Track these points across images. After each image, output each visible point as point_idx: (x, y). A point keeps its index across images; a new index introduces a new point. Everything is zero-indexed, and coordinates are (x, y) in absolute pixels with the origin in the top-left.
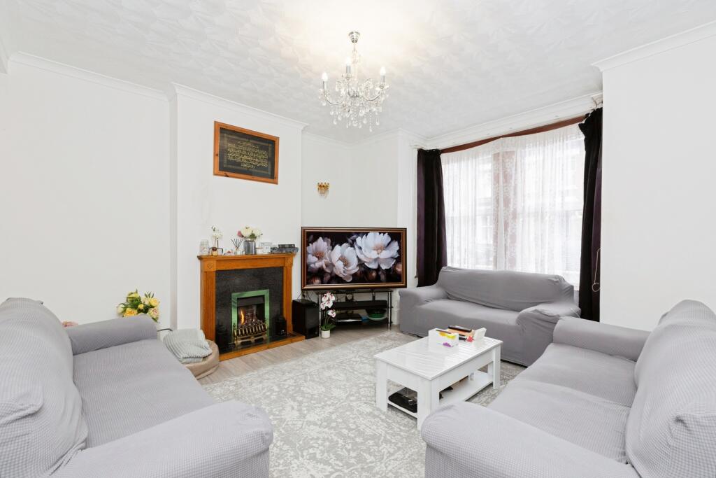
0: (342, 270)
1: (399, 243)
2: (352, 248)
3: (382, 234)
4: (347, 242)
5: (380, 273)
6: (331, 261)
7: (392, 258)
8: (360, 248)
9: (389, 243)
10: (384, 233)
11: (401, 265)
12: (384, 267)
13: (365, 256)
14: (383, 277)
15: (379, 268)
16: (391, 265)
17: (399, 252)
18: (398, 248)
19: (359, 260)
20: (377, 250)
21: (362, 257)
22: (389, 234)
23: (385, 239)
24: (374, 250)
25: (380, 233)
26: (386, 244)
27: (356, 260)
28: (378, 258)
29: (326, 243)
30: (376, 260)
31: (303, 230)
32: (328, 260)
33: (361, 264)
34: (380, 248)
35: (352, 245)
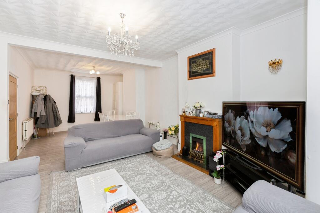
0: (240, 139)
1: (292, 123)
2: (247, 121)
3: (272, 109)
4: (243, 115)
5: (269, 154)
6: (235, 129)
7: (282, 140)
8: (252, 122)
9: (279, 122)
10: (274, 108)
11: (294, 155)
12: (273, 149)
13: (256, 131)
14: (271, 160)
15: (267, 149)
16: (281, 150)
17: (292, 134)
18: (291, 130)
19: (251, 133)
20: (266, 127)
21: (253, 131)
22: (280, 110)
23: (275, 115)
24: (264, 126)
25: (270, 108)
26: (276, 122)
27: (249, 132)
28: (267, 136)
29: (232, 114)
30: (266, 137)
32: (233, 128)
33: (252, 137)
34: (270, 125)
35: (247, 119)
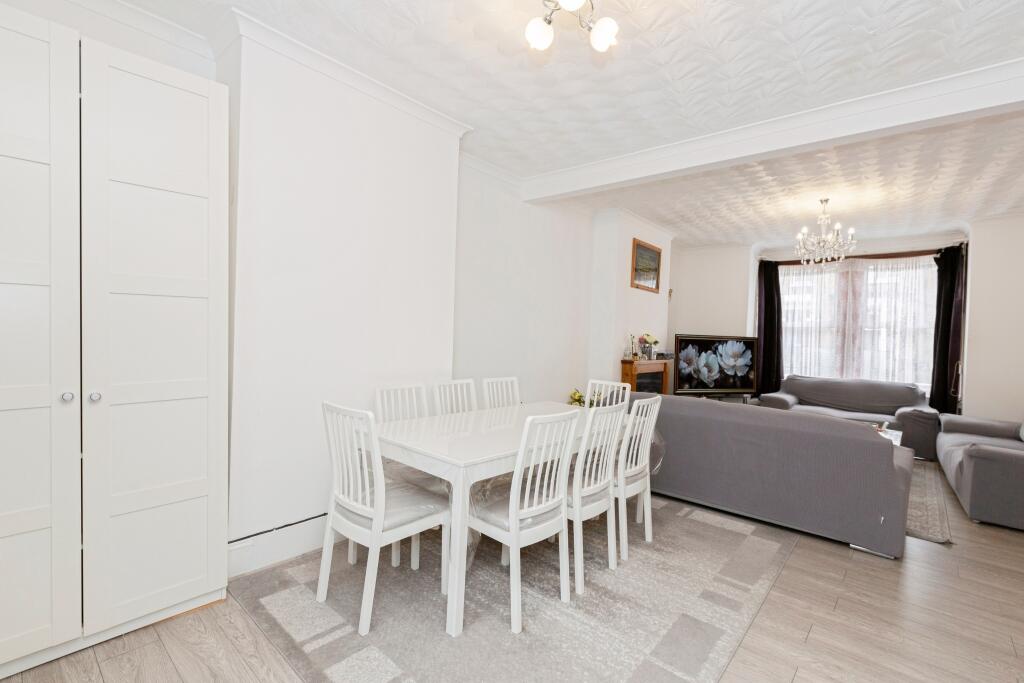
0: (706, 376)
1: (752, 352)
2: (715, 355)
4: (711, 349)
5: (736, 379)
6: (698, 367)
7: (746, 365)
8: (721, 355)
9: (744, 352)
10: (740, 342)
12: (739, 374)
13: (725, 363)
14: (738, 383)
15: (735, 375)
16: (745, 373)
17: (752, 360)
18: (750, 356)
19: (720, 366)
20: (734, 358)
21: (722, 363)
22: (743, 343)
23: (741, 347)
24: (732, 357)
25: (737, 342)
26: (742, 352)
27: (718, 366)
28: (735, 365)
29: (694, 350)
30: (734, 367)
31: (677, 337)
32: (696, 367)
33: (721, 370)
34: (737, 356)
35: (715, 353)
